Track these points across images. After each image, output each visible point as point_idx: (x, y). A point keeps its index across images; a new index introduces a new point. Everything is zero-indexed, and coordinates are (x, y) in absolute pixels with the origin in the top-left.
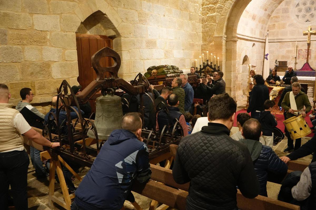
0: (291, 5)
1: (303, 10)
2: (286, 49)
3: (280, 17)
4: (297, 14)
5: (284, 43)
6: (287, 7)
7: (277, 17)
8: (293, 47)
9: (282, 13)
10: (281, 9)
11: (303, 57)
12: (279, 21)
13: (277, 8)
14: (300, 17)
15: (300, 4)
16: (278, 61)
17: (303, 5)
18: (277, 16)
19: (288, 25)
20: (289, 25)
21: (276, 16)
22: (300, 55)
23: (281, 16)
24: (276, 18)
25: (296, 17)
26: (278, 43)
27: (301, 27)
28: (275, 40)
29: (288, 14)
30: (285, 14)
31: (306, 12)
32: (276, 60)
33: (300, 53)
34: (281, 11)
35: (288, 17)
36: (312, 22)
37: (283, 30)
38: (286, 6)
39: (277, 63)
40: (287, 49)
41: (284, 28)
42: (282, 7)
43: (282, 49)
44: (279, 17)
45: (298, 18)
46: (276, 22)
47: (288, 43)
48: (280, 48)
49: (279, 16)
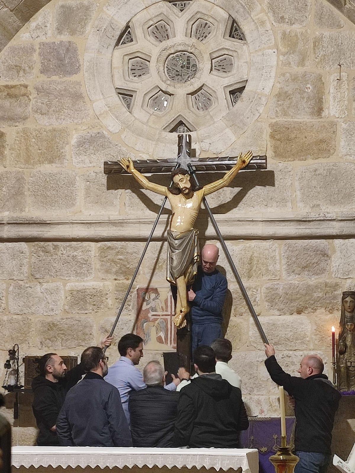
0: (88, 28)
1: (152, 66)
2: (69, 286)
3: (34, 95)
4: (120, 84)
5: (56, 247)
6: (65, 38)
7: (11, 91)
8: (107, 271)
9: (44, 71)
10: (37, 47)
11: (162, 334)
12: (25, 118)
13: (13, 43)
14: (138, 99)
15: (138, 32)
16: (21, 355)
17: (152, 39)
18: (12, 87)
19: (74, 141)
20: (81, 144)
21: (7, 86)
22: (147, 320)
23: (37, 89)
25: (116, 100)
26: (23, 244)
27: (145, 156)
28: (6, 228)
29: (74, 78)
30: (55, 78)
31: (173, 78)
32: (12, 353)
33: (147, 311)
34: (36, 57)
35: (77, 97)
36: (202, 131)
37: (47, 168)
38: (60, 31)
39: (17, 372)
40: (74, 284)
41: (51, 162)
42: (43, 39)
43: (44, 286)
44: (24, 95)
45: (128, 106)
46: (11, 119)
47: (76, 249)
48: (32, 276)
49: (26, 87)
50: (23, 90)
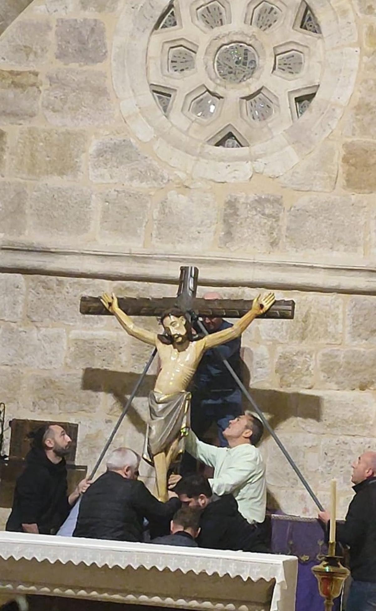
0: (121, 4)
1: (199, 58)
2: (74, 334)
3: (45, 86)
4: (157, 79)
5: (60, 283)
6: (90, 14)
7: (17, 79)
9: (61, 55)
10: (53, 24)
12: (32, 115)
13: (23, 17)
14: (177, 101)
15: (184, 13)
16: (7, 417)
17: (202, 24)
18: (19, 74)
19: (92, 149)
20: (100, 153)
21: (11, 72)
23: (50, 78)
24: (15, 85)
25: (150, 99)
27: (182, 175)
29: (98, 67)
30: (74, 65)
31: (224, 76)
34: (51, 37)
35: (100, 92)
36: (257, 148)
37: (55, 181)
38: (84, 5)
40: (80, 331)
41: (61, 173)
42: (63, 14)
43: (43, 331)
44: (33, 85)
45: (165, 109)
46: (14, 114)
47: (85, 287)
48: (29, 319)
49: (36, 74)
50: (32, 79)
